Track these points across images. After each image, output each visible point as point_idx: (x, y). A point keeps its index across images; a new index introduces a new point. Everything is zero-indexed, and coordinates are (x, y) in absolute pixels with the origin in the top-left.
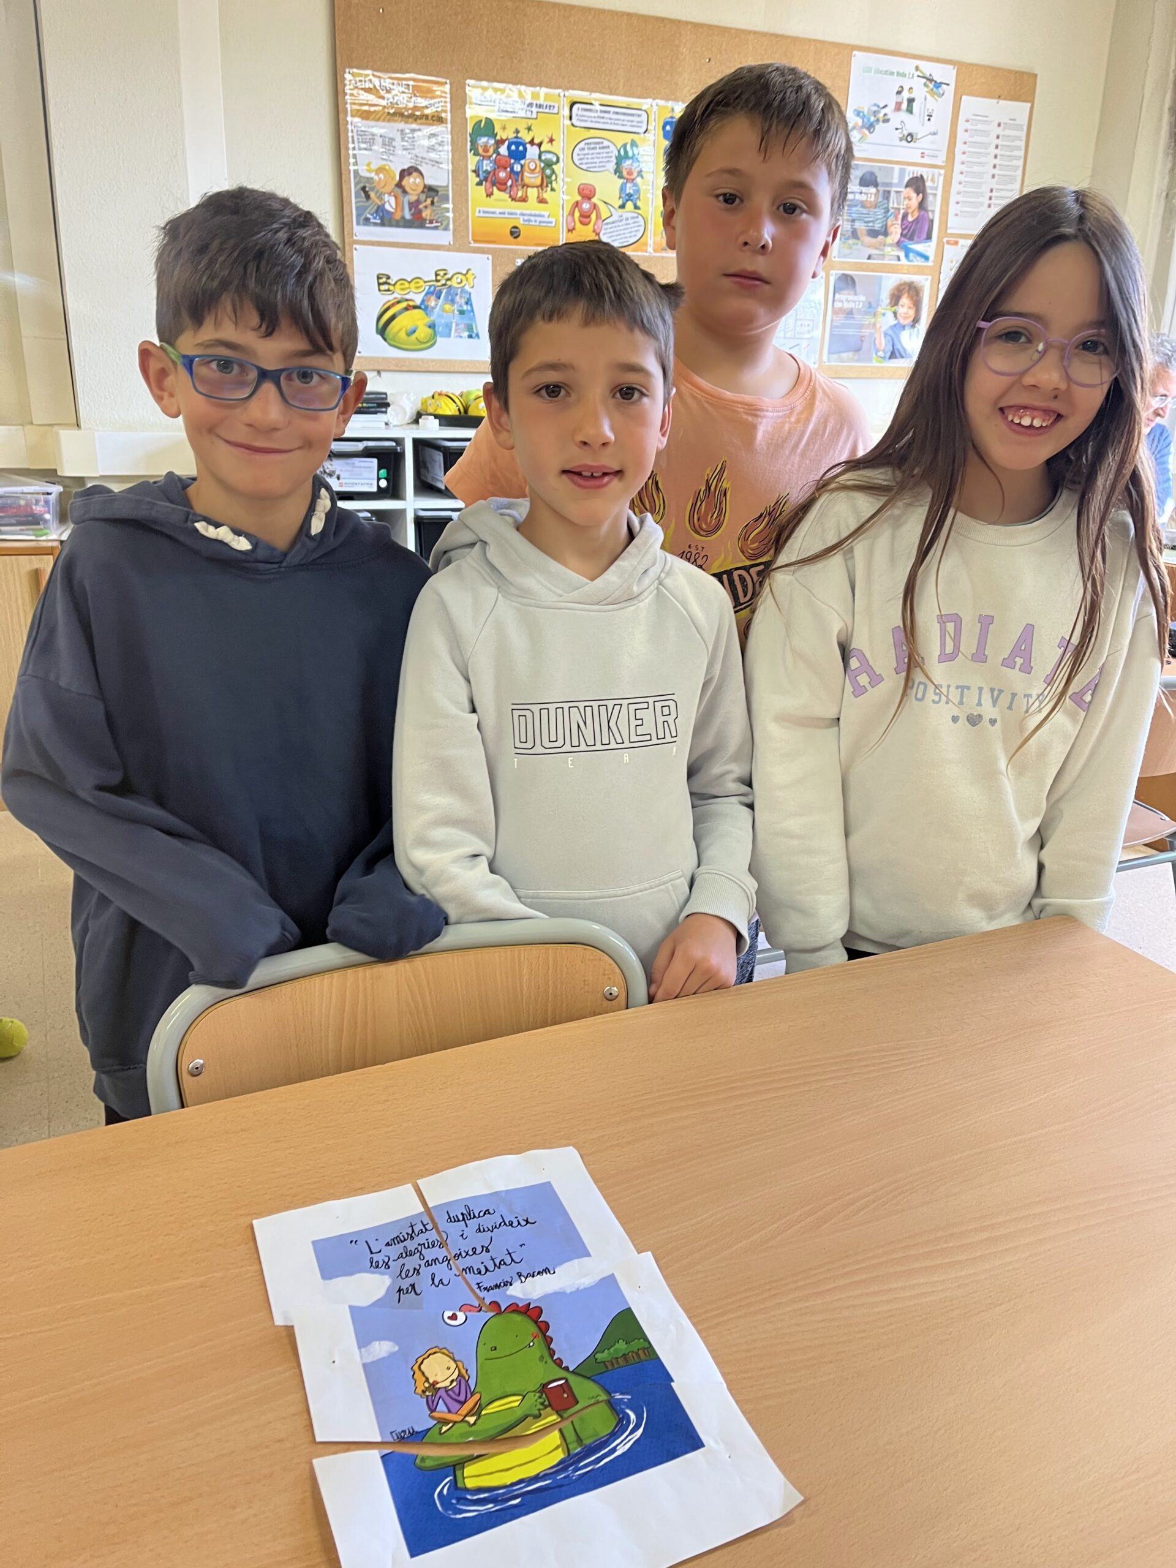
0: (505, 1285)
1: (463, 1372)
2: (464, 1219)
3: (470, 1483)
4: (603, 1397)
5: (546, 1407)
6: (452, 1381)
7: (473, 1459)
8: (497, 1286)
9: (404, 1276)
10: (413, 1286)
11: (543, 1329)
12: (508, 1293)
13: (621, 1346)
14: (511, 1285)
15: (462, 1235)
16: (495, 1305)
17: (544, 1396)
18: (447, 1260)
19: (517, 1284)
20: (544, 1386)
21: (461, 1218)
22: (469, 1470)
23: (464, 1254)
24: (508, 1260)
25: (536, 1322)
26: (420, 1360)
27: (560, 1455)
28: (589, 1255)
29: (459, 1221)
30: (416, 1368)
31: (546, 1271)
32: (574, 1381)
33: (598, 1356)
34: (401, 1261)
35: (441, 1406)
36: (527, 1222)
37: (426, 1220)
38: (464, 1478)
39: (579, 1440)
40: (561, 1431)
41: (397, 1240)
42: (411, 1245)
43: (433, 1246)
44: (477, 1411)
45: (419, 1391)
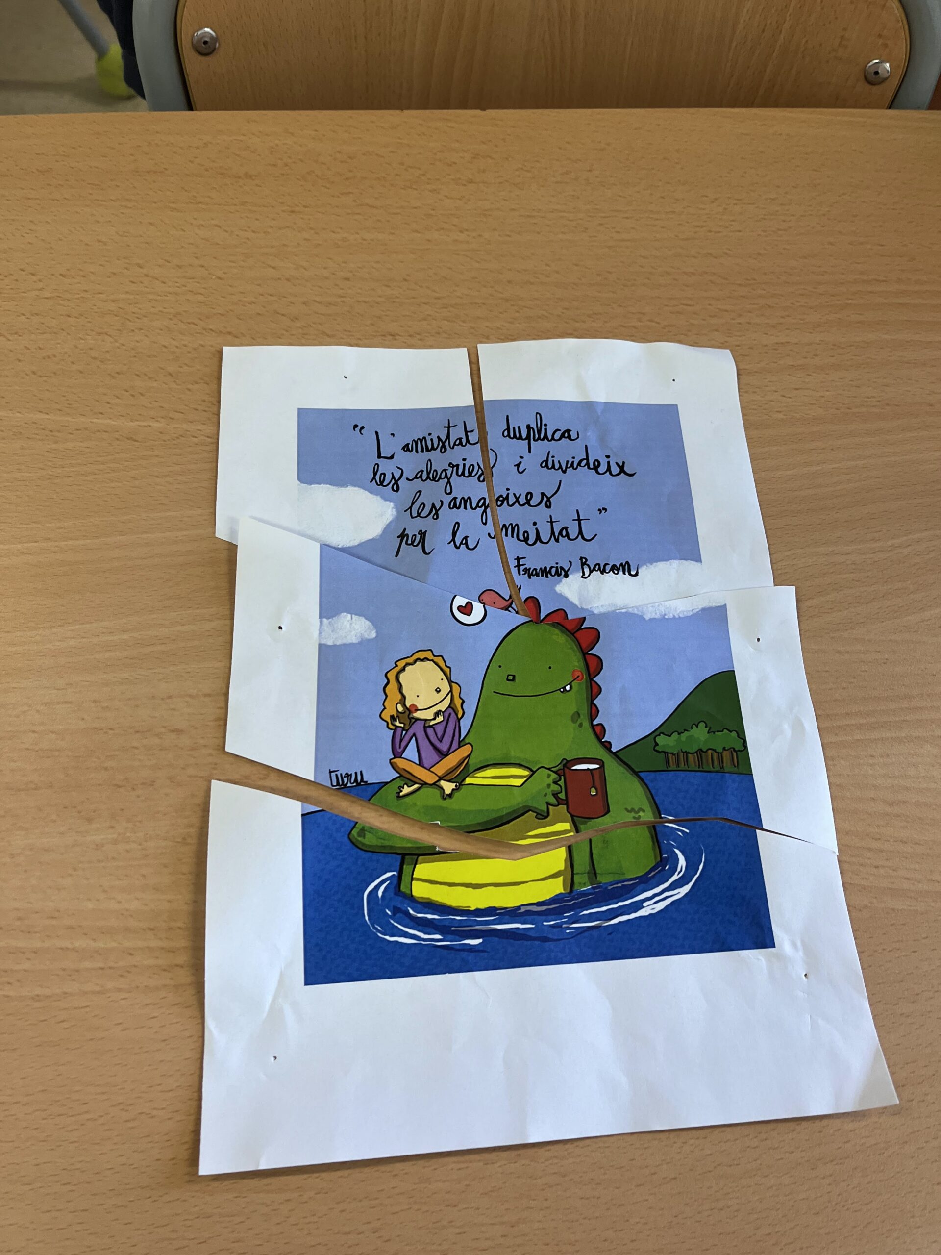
0: (558, 574)
1: (458, 702)
2: (528, 438)
3: (419, 890)
4: (648, 816)
5: (559, 802)
6: (437, 714)
7: (432, 853)
8: (545, 572)
9: (415, 514)
10: (423, 534)
11: (591, 670)
12: (559, 588)
13: (700, 734)
14: (566, 576)
15: (518, 465)
16: (533, 602)
17: (562, 783)
18: (483, 505)
19: (575, 578)
20: (567, 764)
21: (524, 435)
22: (423, 870)
23: (512, 500)
24: (573, 532)
25: (585, 654)
26: (401, 664)
27: (557, 887)
28: (698, 559)
29: (520, 438)
30: (392, 676)
31: (625, 568)
32: (614, 772)
33: (662, 740)
34: (418, 484)
35: (411, 752)
36: (622, 468)
37: (472, 424)
38: (412, 879)
39: (593, 872)
40: (570, 850)
41: (420, 445)
42: (440, 461)
43: (470, 474)
44: (458, 775)
45: (386, 716)
